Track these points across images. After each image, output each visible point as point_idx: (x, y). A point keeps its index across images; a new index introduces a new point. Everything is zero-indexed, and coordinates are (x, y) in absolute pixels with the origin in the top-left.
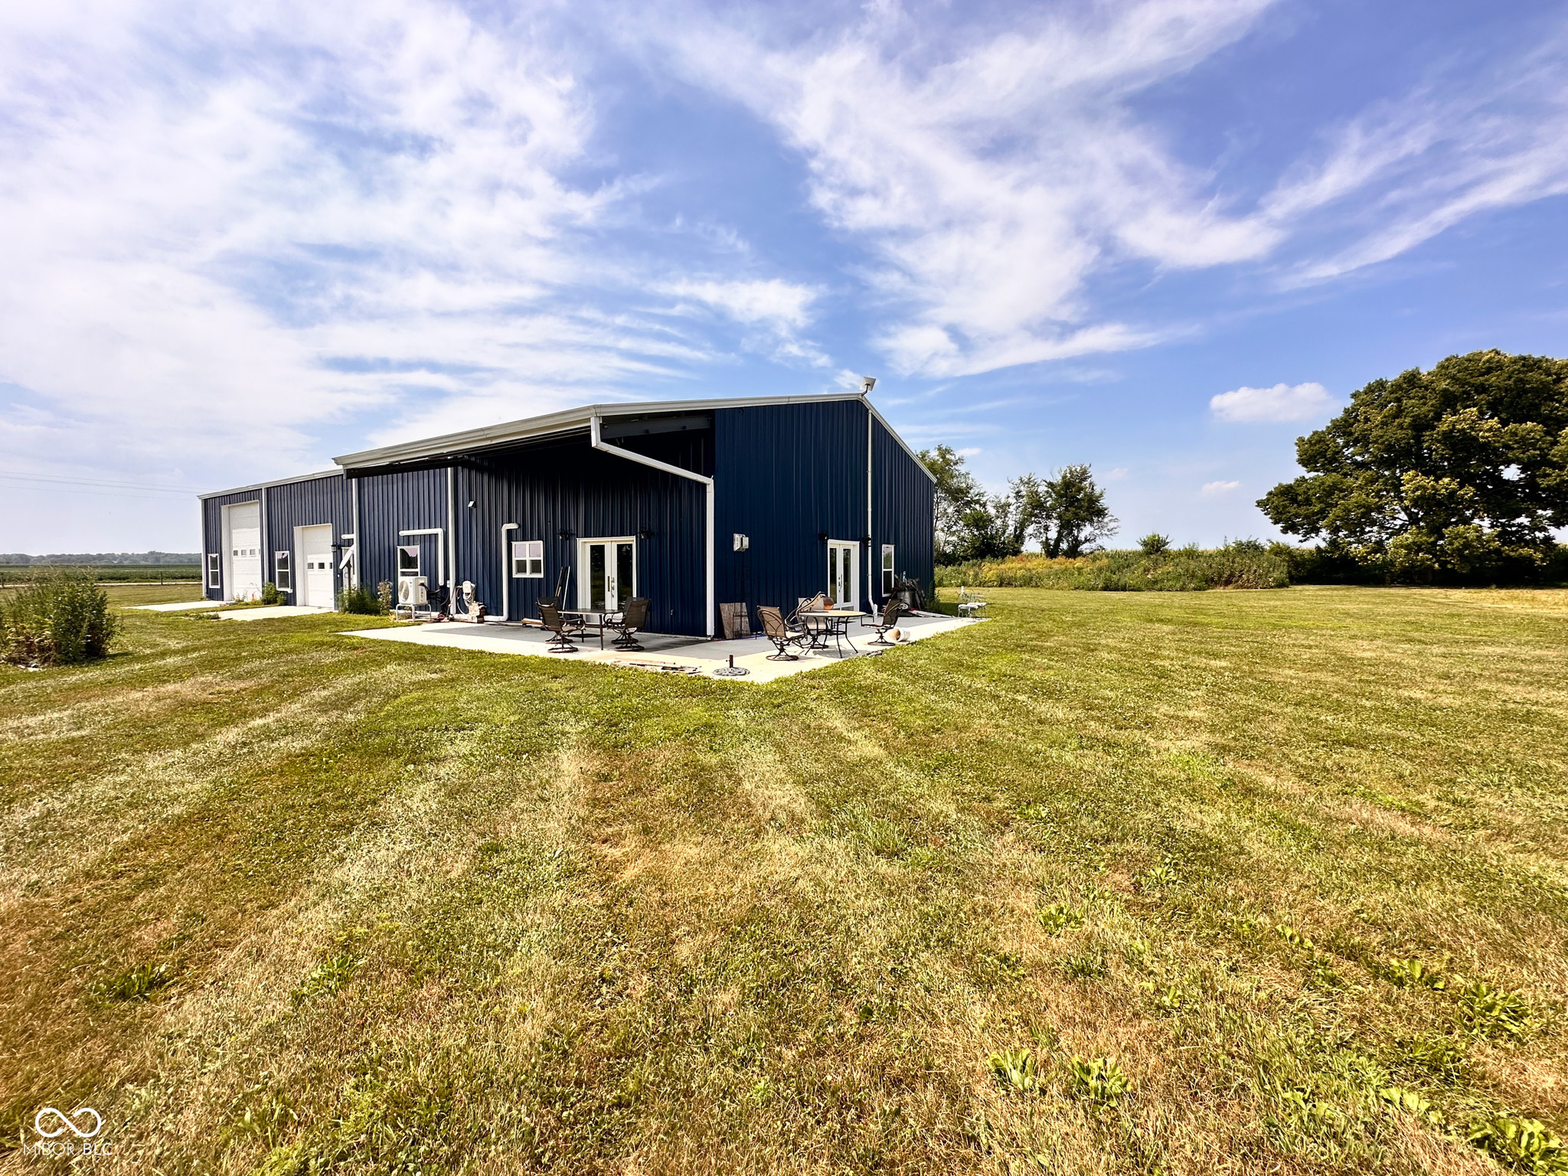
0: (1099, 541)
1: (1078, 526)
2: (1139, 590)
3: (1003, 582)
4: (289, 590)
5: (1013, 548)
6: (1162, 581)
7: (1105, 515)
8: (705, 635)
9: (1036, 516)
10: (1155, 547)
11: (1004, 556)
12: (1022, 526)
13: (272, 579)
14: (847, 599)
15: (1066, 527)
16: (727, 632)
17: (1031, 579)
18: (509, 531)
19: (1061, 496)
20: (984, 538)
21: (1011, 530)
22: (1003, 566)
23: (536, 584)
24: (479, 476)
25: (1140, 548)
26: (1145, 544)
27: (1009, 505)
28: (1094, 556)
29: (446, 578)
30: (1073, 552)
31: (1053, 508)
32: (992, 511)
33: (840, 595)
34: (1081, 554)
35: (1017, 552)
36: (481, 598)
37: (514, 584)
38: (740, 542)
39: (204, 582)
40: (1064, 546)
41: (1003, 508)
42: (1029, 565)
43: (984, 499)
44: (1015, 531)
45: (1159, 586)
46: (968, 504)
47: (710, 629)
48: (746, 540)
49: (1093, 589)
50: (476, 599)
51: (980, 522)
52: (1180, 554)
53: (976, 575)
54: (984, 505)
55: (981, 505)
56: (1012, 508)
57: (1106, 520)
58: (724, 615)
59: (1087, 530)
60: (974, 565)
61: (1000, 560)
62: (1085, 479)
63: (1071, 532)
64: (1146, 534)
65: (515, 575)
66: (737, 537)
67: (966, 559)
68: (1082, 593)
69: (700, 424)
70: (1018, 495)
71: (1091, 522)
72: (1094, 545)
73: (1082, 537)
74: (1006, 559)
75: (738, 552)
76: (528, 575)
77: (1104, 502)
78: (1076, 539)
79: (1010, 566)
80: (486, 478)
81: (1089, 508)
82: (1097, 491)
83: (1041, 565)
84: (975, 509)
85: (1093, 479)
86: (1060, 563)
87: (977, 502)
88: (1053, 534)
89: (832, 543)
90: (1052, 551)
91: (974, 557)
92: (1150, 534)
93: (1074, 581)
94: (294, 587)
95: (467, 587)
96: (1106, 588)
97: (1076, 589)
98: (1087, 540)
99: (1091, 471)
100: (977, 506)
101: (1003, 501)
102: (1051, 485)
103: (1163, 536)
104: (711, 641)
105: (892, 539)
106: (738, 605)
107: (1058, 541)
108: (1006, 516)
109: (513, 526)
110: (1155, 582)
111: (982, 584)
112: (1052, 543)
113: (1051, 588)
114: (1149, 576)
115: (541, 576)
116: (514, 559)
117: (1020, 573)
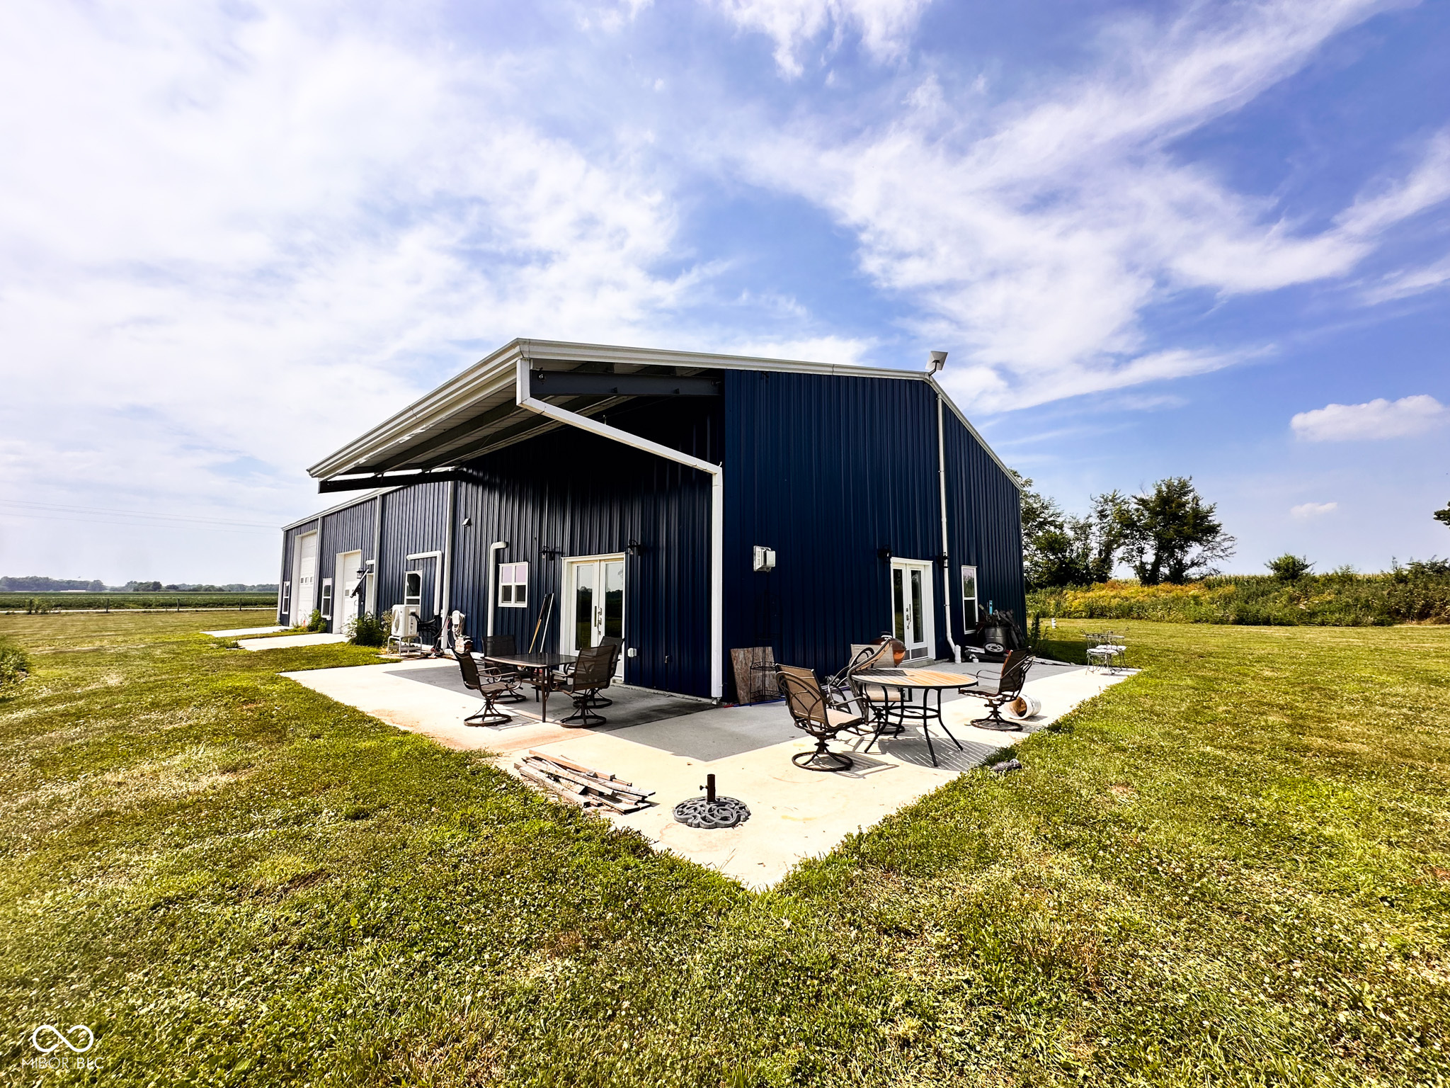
0: (1211, 564)
1: (1182, 548)
2: (1290, 624)
3: (1094, 612)
4: (328, 618)
5: (1101, 573)
6: (1323, 612)
7: (1217, 533)
8: (708, 695)
9: (1126, 536)
10: (1290, 571)
11: (1089, 583)
12: (1107, 549)
13: (319, 607)
14: (918, 637)
15: (1165, 548)
16: (741, 693)
17: (1131, 609)
18: (497, 551)
19: (1158, 514)
20: (1062, 562)
21: (1094, 555)
22: (1090, 594)
23: (520, 614)
24: (475, 488)
25: (1272, 573)
26: (1276, 567)
27: (1090, 526)
28: (1209, 584)
29: (441, 608)
30: (1178, 576)
31: (1148, 527)
32: (1070, 534)
33: (909, 633)
34: (1189, 581)
35: (1103, 579)
36: (469, 630)
37: (500, 611)
38: (764, 557)
39: (279, 608)
40: (1165, 570)
41: (1083, 530)
42: (1124, 593)
43: (1060, 520)
44: (1100, 553)
45: (1319, 620)
46: (1041, 525)
47: (717, 689)
48: (772, 557)
49: (1221, 622)
50: (464, 633)
51: (1055, 545)
52: (1329, 580)
53: (1058, 605)
54: (1061, 527)
55: (1056, 527)
56: (1094, 529)
57: (1218, 539)
58: (737, 667)
59: (1195, 551)
60: (1052, 593)
61: (1085, 587)
62: (1185, 494)
63: (1172, 555)
64: (1277, 555)
65: (501, 604)
66: (758, 550)
67: (1041, 586)
68: (1204, 628)
69: (703, 389)
70: (1102, 515)
71: (1199, 541)
72: (1204, 570)
73: (1187, 560)
74: (1093, 586)
75: (760, 572)
76: (513, 604)
77: (1214, 519)
78: (1179, 562)
79: (1098, 594)
80: (480, 489)
81: (1195, 526)
82: (1204, 505)
83: (1140, 594)
84: (1048, 532)
85: (1198, 492)
86: (1164, 591)
87: (1051, 523)
88: (1149, 557)
89: (896, 563)
90: (1149, 577)
91: (1050, 583)
92: (1282, 556)
93: (1192, 610)
94: (332, 615)
95: (457, 616)
96: (1240, 621)
97: (1196, 622)
98: (1193, 564)
99: (1192, 484)
100: (1052, 528)
101: (1082, 522)
102: (1143, 502)
103: (1299, 557)
104: (718, 706)
105: (973, 559)
106: (759, 650)
107: (1156, 565)
108: (1086, 539)
109: (501, 545)
110: (1313, 614)
111: (1067, 615)
112: (1149, 567)
113: (1159, 620)
114: (1302, 606)
115: (524, 605)
116: (501, 585)
117: (1115, 602)
